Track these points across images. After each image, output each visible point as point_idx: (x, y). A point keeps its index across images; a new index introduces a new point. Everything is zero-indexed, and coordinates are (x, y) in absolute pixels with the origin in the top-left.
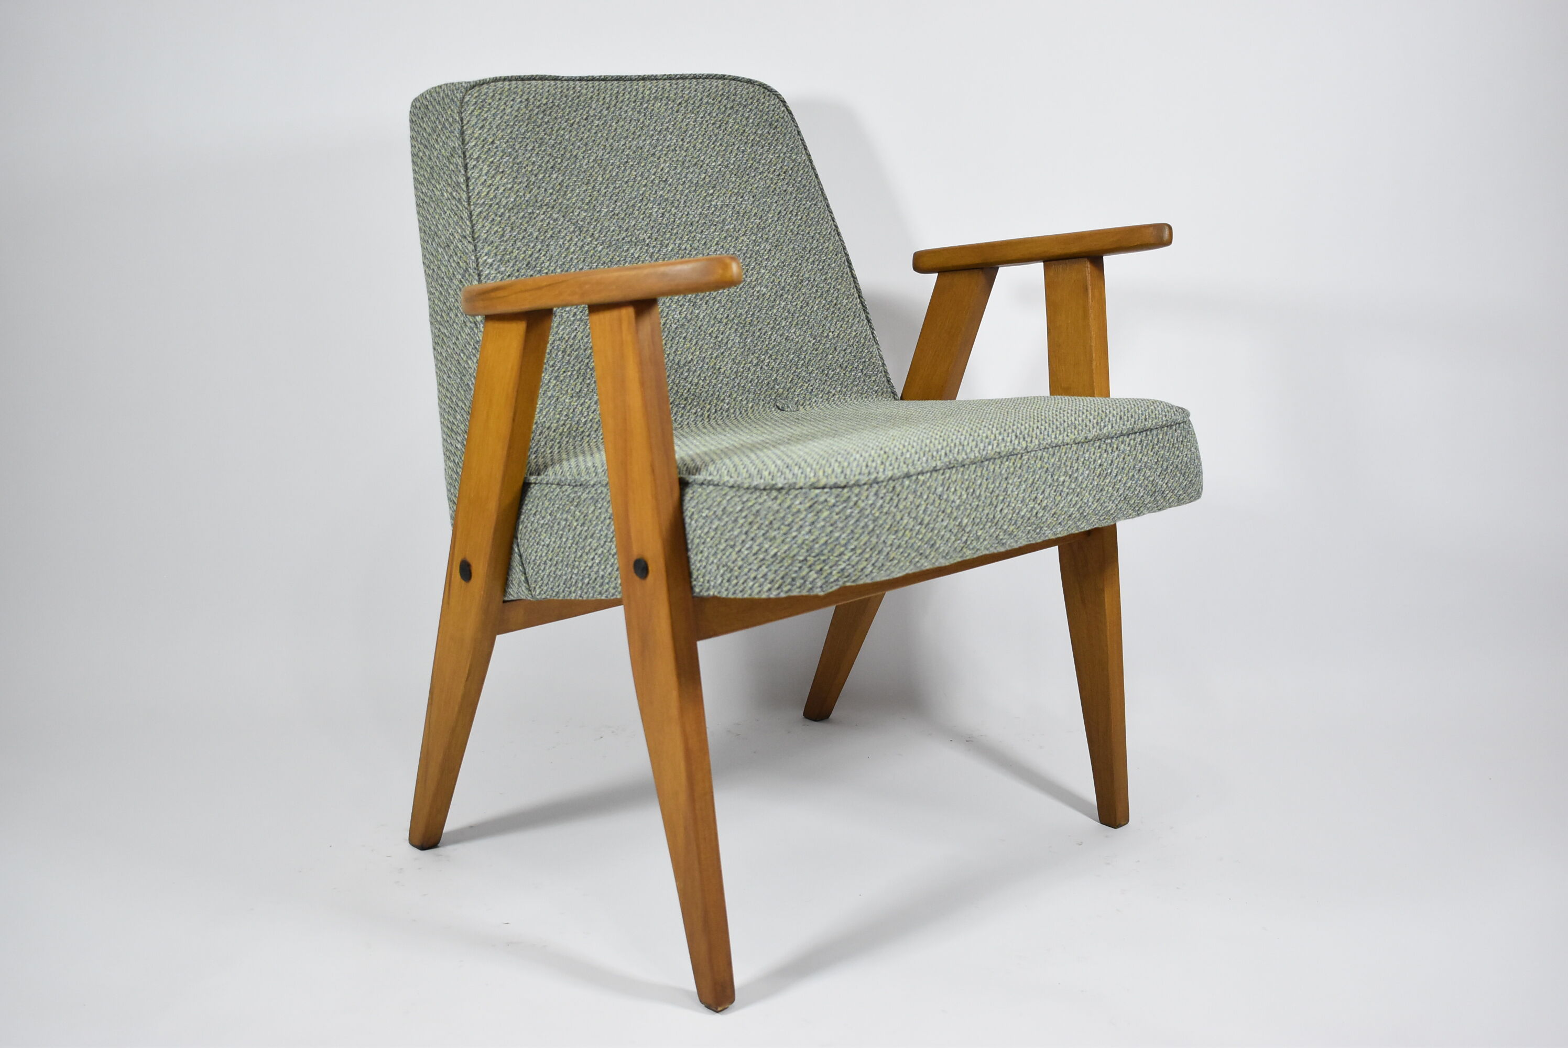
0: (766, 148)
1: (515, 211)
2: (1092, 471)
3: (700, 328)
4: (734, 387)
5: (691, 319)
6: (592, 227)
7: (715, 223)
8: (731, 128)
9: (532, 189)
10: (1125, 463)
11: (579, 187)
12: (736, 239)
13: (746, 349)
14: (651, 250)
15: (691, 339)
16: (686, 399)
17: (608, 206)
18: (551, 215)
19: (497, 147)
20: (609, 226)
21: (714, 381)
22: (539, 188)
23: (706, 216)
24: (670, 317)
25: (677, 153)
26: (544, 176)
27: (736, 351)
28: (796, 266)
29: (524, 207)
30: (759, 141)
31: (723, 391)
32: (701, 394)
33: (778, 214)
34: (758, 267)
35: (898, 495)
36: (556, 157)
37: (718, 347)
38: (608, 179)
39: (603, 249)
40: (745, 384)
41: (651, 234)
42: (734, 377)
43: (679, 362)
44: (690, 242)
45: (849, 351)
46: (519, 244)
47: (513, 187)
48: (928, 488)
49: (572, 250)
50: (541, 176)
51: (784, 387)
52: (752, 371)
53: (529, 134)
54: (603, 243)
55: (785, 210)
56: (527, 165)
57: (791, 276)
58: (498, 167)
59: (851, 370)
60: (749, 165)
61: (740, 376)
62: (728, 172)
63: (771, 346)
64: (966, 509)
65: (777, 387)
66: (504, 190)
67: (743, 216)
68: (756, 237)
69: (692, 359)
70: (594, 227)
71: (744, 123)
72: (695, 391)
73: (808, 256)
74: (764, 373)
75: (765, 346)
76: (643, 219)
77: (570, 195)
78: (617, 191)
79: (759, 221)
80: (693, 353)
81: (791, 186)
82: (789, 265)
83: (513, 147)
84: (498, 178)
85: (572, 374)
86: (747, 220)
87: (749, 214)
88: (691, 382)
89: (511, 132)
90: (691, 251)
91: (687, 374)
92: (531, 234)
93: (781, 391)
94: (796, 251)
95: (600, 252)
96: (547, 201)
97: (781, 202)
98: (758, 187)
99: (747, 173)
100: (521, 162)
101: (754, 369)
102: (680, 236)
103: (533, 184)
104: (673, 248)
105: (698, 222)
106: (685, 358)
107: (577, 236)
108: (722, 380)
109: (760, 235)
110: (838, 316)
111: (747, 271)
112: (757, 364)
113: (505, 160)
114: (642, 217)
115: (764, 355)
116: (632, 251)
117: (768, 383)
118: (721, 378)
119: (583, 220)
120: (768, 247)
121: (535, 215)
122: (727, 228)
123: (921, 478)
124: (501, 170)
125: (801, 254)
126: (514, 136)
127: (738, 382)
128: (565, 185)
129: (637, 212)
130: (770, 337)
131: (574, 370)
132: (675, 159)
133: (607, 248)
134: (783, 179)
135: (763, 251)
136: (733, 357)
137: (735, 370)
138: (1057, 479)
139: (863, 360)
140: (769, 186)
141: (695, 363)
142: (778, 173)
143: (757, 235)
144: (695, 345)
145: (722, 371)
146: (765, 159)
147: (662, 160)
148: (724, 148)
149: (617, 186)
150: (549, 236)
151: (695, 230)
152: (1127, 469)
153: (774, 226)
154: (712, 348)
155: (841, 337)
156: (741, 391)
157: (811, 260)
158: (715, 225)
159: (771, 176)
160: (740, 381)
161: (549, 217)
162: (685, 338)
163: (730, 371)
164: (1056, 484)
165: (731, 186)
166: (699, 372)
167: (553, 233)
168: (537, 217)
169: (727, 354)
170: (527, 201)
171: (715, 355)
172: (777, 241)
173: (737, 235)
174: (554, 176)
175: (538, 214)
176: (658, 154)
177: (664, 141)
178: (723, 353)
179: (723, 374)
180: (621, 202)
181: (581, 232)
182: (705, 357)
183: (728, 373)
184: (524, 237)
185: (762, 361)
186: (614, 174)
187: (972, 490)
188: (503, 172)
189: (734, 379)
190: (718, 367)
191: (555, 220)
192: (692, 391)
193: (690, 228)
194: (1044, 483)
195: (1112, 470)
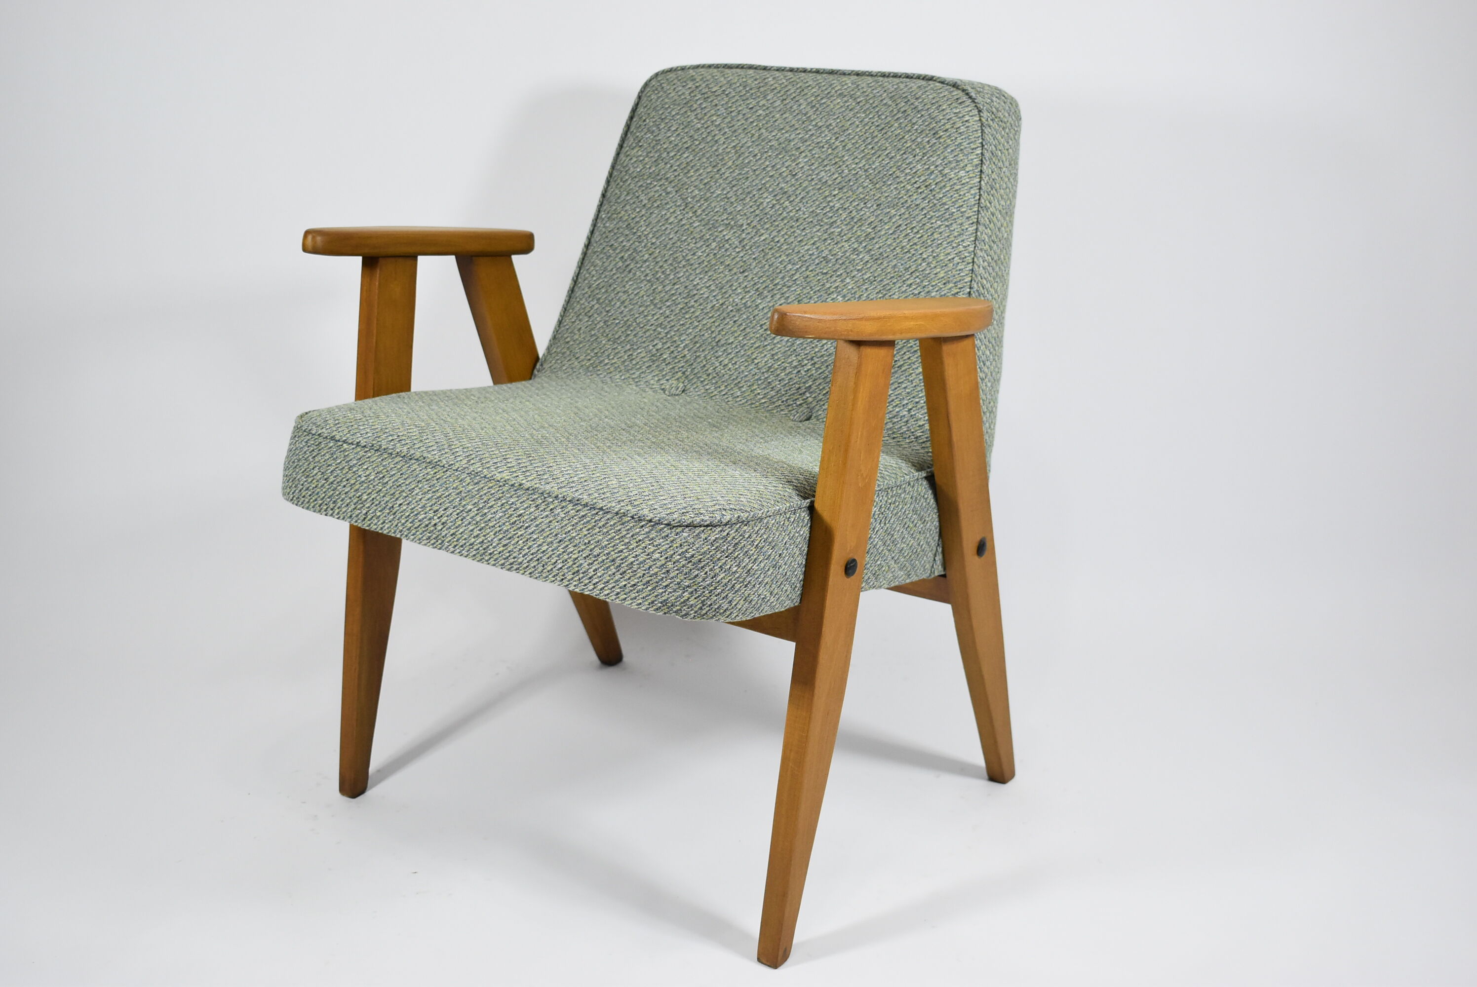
0: (918, 158)
1: (637, 180)
2: (507, 516)
3: (754, 317)
4: (759, 379)
5: (750, 306)
6: (699, 205)
7: (822, 224)
8: (892, 132)
9: (659, 164)
10: (549, 527)
11: (704, 169)
12: (836, 244)
13: (792, 350)
14: (744, 236)
15: (741, 324)
16: (708, 375)
17: (723, 189)
18: (667, 188)
19: (645, 125)
20: (715, 207)
21: (743, 368)
22: (666, 164)
23: (816, 215)
24: (731, 300)
25: (823, 150)
26: (675, 155)
27: (780, 348)
28: (888, 284)
29: (645, 177)
30: (914, 150)
31: (747, 379)
32: (724, 376)
33: (896, 228)
34: (844, 275)
35: (320, 450)
36: (696, 140)
37: (763, 339)
38: (737, 166)
39: (698, 226)
40: (773, 381)
41: (752, 222)
42: (764, 370)
43: (719, 341)
44: (787, 237)
45: (904, 386)
46: (628, 207)
47: (644, 160)
48: (345, 456)
49: (670, 221)
50: (672, 154)
51: (815, 397)
52: (787, 372)
53: (678, 117)
54: (701, 221)
55: (906, 225)
56: (664, 143)
57: (877, 293)
58: (640, 141)
59: (896, 406)
60: (890, 173)
61: (772, 372)
62: (864, 176)
63: (819, 355)
64: (368, 488)
65: (808, 395)
66: (635, 161)
67: (856, 223)
68: (859, 246)
69: (732, 342)
70: (700, 206)
71: (907, 129)
72: (720, 371)
73: (908, 277)
74: (799, 378)
75: (813, 352)
76: (751, 207)
77: (692, 174)
78: (741, 177)
79: (871, 231)
80: (736, 337)
81: (927, 201)
82: (881, 281)
83: (658, 126)
84: (635, 151)
85: (619, 322)
86: (858, 227)
87: (863, 222)
88: (721, 362)
89: (663, 113)
90: (782, 244)
91: (721, 354)
92: (642, 201)
93: (810, 399)
94: (897, 270)
95: (695, 227)
96: (668, 176)
97: (907, 216)
98: (888, 196)
99: (884, 180)
100: (660, 140)
101: (790, 370)
102: (780, 228)
103: (662, 160)
104: (766, 238)
105: (805, 219)
106: (726, 340)
107: (680, 210)
108: (752, 370)
109: (864, 245)
110: (911, 347)
111: (831, 277)
112: (795, 367)
113: (647, 136)
114: (751, 204)
115: (808, 360)
116: (725, 233)
117: (799, 388)
118: (751, 368)
119: (693, 198)
120: (867, 258)
121: (652, 186)
122: (833, 230)
123: (345, 446)
124: (640, 144)
125: (901, 274)
126: (663, 117)
127: (766, 376)
128: (693, 164)
129: (749, 200)
130: (823, 346)
131: (623, 320)
132: (817, 156)
133: (704, 225)
134: (921, 193)
135: (858, 261)
136: (774, 352)
137: (770, 365)
138: (465, 505)
139: (917, 400)
140: (902, 197)
141: (734, 346)
142: (918, 186)
143: (861, 243)
144: (742, 331)
145: (756, 361)
146: (911, 169)
147: (803, 154)
148: (873, 151)
149: (743, 172)
150: (656, 205)
151: (798, 226)
152: (548, 533)
153: (884, 239)
154: (757, 338)
155: (903, 369)
156: (764, 386)
157: (909, 282)
158: (821, 226)
159: (909, 188)
160: (769, 376)
161: (663, 190)
162: (735, 322)
163: (763, 364)
164: (461, 509)
165: (861, 190)
166: (733, 356)
167: (661, 204)
168: (653, 188)
169: (769, 348)
170: (650, 173)
171: (757, 345)
172: (880, 254)
173: (839, 240)
174: (685, 156)
175: (655, 186)
176: (802, 149)
177: (819, 137)
178: (766, 346)
179: (755, 365)
180: (739, 187)
181: (686, 207)
182: (745, 344)
183: (760, 365)
184: (634, 203)
185: (803, 366)
186: (747, 161)
187: (381, 476)
188: (641, 146)
189: (763, 373)
190: (754, 357)
191: (668, 193)
192: (718, 369)
193: (794, 224)
194: (450, 503)
195: (529, 526)
